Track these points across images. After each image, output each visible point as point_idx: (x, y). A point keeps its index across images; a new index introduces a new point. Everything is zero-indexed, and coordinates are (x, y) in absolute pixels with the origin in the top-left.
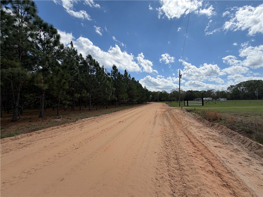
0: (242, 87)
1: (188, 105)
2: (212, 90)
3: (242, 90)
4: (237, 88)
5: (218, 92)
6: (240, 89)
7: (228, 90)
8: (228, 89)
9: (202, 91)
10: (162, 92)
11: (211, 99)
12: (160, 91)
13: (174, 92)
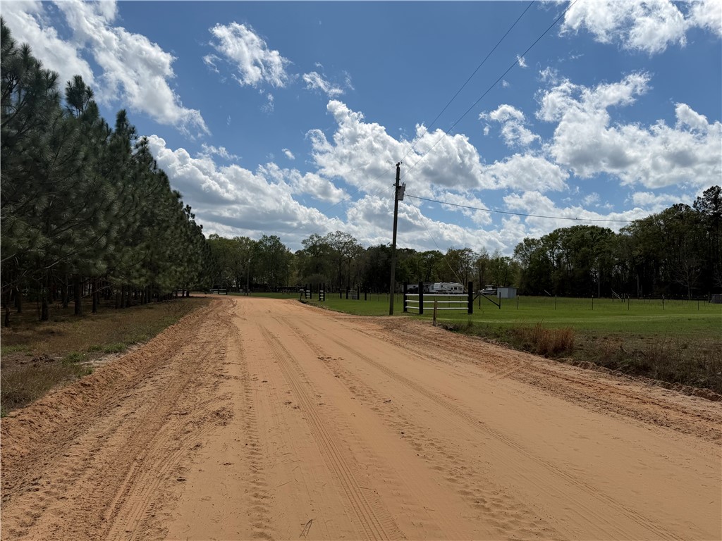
0: (559, 248)
1: (421, 311)
2: (462, 252)
3: (558, 261)
4: (542, 251)
5: (483, 263)
6: (553, 255)
7: (518, 256)
8: (517, 252)
9: (429, 252)
10: (261, 242)
11: (460, 289)
12: (252, 239)
13: (313, 249)
